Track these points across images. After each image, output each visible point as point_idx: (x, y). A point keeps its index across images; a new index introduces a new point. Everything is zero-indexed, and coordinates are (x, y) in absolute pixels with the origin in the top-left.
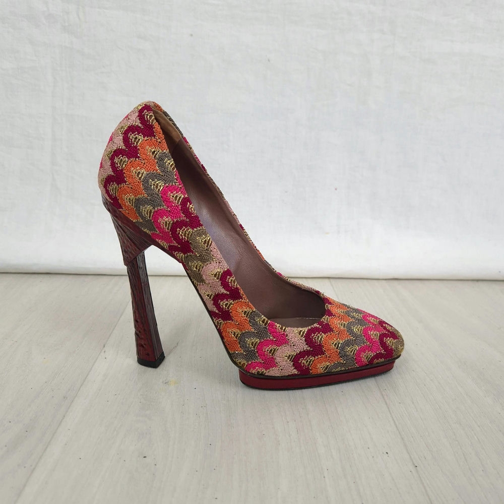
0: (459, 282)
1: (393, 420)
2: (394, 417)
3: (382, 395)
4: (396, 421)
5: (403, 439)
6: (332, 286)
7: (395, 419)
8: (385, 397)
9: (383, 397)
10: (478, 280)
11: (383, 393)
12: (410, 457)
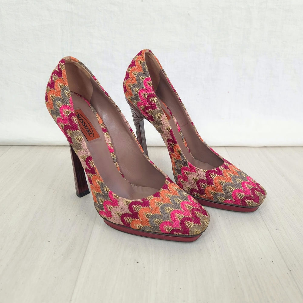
3: (265, 224)
6: (227, 151)
8: (267, 225)
9: (266, 226)
11: (266, 223)
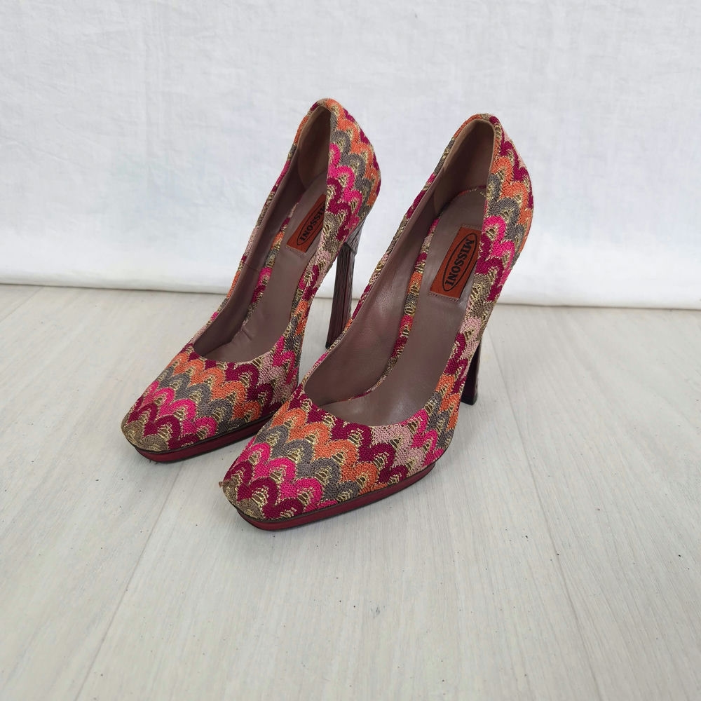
0: (648, 311)
1: (538, 496)
2: (540, 493)
3: (529, 464)
4: (542, 499)
5: (547, 521)
7: (540, 495)
8: (532, 467)
10: (671, 310)
11: (531, 462)
12: (553, 543)
